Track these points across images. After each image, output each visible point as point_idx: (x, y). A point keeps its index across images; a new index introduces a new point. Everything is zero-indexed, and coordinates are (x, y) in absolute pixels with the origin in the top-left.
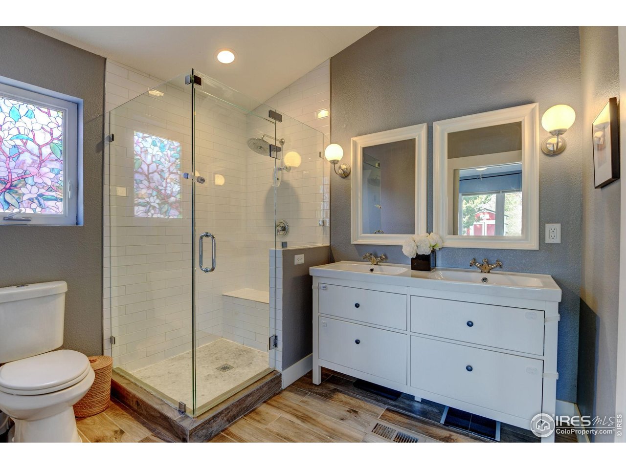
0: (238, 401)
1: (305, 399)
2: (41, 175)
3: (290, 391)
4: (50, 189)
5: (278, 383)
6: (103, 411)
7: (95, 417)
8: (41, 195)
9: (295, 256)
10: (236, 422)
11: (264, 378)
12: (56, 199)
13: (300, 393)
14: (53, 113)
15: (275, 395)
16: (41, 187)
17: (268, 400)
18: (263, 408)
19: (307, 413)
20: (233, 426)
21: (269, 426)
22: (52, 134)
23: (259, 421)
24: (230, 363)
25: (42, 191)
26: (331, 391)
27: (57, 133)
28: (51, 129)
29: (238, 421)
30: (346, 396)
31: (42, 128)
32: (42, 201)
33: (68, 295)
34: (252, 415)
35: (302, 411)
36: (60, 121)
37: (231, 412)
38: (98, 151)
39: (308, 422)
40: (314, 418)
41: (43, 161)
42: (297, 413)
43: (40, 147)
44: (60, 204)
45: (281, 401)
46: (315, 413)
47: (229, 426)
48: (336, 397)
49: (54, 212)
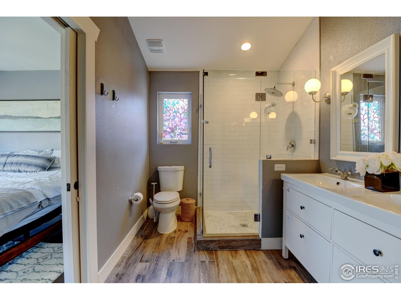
0: (226, 240)
1: (268, 261)
2: (181, 125)
3: (265, 253)
4: (184, 130)
5: (258, 244)
6: (189, 222)
7: (186, 223)
8: (181, 133)
9: (275, 165)
10: (223, 250)
11: (249, 236)
12: (185, 134)
13: (269, 256)
14: (185, 100)
15: (254, 250)
16: (181, 130)
17: (248, 250)
18: (242, 252)
19: (259, 267)
20: (220, 251)
21: (234, 261)
22: (184, 109)
23: (232, 256)
24: (249, 225)
25: (181, 131)
26: (290, 266)
27: (186, 108)
28: (184, 107)
29: (225, 250)
30: (297, 275)
31: (181, 107)
32: (181, 135)
33: (185, 170)
34: (233, 252)
35: (258, 264)
36: (187, 103)
37: (221, 244)
38: (197, 113)
39: (255, 272)
40: (260, 272)
41: (182, 120)
42: (255, 264)
43: (181, 114)
44: (187, 136)
45: (254, 254)
46: (263, 270)
47: (219, 251)
48: (289, 271)
49: (185, 139)
